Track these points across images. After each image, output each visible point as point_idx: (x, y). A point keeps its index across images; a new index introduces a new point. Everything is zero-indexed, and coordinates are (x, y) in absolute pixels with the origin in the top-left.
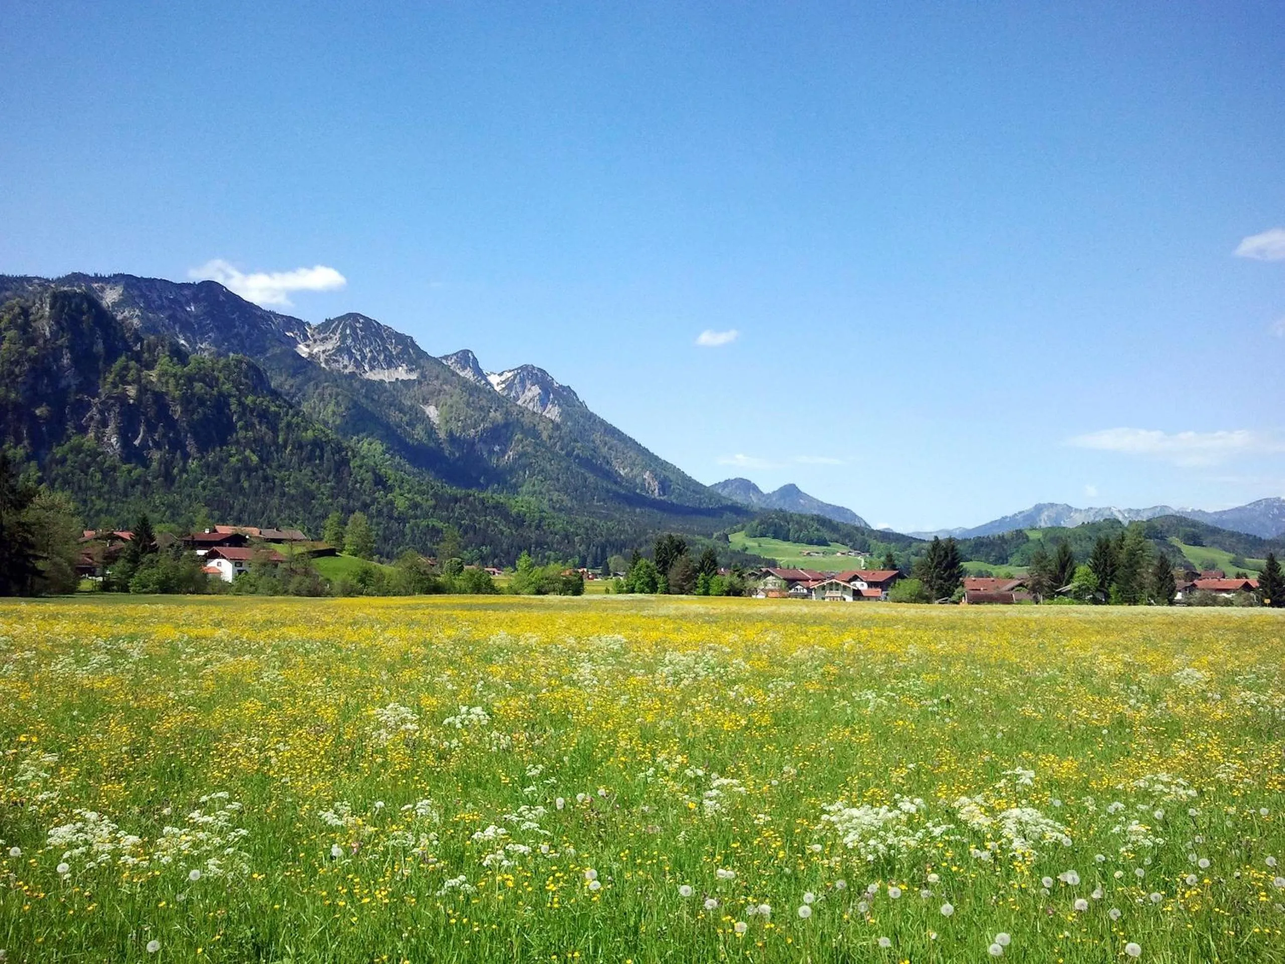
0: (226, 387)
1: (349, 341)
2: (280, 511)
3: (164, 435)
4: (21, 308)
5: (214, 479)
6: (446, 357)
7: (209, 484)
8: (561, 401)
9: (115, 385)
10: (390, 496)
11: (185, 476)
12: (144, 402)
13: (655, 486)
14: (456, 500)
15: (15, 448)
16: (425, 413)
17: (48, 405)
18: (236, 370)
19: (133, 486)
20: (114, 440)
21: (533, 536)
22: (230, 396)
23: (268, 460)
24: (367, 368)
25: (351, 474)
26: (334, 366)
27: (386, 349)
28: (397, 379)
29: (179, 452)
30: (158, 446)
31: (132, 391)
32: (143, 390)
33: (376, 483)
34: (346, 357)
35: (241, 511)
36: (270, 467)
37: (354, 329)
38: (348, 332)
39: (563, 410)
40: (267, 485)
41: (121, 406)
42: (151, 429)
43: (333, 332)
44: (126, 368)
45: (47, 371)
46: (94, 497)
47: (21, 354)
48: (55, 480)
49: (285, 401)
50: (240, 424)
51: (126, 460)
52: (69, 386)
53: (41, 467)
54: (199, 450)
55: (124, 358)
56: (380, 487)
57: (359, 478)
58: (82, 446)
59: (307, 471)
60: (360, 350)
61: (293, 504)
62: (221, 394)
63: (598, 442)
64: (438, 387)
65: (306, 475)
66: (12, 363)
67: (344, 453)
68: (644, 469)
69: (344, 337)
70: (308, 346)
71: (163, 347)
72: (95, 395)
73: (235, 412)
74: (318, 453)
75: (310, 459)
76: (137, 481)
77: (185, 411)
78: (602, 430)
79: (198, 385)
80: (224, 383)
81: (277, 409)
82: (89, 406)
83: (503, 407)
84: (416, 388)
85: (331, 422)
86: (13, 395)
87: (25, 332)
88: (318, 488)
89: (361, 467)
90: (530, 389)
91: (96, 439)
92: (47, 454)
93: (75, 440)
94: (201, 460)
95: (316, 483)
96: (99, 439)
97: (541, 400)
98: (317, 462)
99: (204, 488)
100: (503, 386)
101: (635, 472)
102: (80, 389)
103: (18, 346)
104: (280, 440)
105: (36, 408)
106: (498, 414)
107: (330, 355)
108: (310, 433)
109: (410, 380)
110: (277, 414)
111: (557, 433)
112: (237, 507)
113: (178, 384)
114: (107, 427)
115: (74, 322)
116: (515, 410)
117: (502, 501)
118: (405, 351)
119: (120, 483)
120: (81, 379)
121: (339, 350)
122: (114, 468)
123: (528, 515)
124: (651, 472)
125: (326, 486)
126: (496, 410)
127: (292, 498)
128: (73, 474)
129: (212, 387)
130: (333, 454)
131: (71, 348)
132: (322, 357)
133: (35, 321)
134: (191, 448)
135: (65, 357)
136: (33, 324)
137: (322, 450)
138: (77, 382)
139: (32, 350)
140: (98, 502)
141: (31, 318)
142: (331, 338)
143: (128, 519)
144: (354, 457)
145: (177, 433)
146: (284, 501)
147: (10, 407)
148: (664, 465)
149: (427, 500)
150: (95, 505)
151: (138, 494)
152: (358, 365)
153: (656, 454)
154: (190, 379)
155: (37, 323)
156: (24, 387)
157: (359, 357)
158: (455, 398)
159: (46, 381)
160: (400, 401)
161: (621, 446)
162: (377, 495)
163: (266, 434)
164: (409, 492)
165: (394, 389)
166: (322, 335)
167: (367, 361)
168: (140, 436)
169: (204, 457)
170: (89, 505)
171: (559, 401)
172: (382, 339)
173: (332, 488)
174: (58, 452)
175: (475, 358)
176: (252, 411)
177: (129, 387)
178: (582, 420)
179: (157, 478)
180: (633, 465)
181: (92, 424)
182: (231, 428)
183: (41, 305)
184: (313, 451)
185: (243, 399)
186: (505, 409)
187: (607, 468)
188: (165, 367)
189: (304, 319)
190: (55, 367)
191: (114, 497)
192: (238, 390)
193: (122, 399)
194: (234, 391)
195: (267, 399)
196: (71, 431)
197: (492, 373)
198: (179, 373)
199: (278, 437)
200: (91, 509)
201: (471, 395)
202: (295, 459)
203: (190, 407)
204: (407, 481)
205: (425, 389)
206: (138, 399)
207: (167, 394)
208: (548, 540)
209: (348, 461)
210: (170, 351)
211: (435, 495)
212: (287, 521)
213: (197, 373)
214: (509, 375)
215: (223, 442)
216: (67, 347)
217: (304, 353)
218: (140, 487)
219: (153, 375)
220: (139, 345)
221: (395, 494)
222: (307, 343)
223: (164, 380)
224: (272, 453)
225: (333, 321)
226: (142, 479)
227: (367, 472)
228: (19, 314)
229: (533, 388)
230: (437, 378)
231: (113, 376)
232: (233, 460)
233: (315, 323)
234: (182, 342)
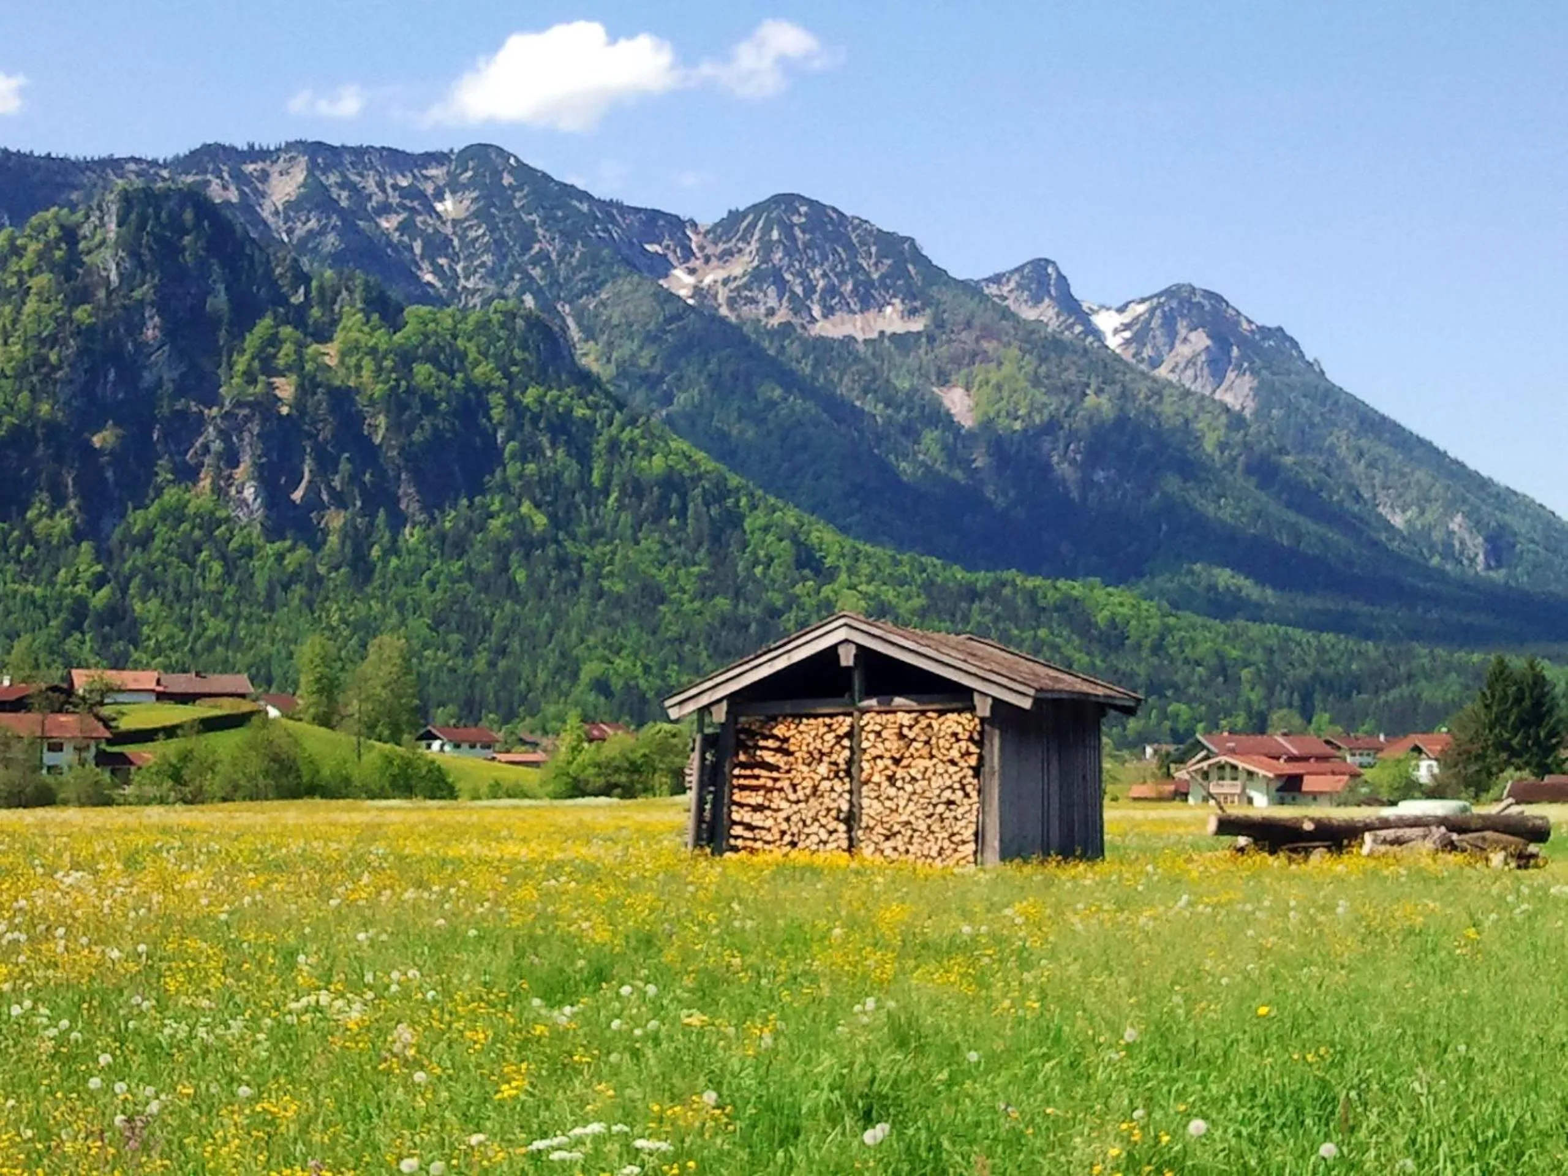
0: (479, 371)
1: (778, 256)
2: (587, 629)
3: (354, 478)
4: (62, 227)
5: (456, 567)
6: (997, 279)
7: (442, 577)
8: (1258, 363)
9: (250, 378)
10: (826, 591)
11: (394, 562)
12: (310, 410)
13: (1476, 546)
14: (972, 594)
15: (51, 516)
16: (941, 404)
17: (117, 424)
18: (502, 333)
19: (286, 588)
20: (249, 492)
21: (1142, 670)
22: (489, 388)
23: (569, 521)
24: (816, 311)
25: (746, 547)
26: (746, 310)
27: (857, 268)
28: (882, 333)
29: (382, 513)
30: (340, 501)
31: (286, 388)
32: (308, 386)
33: (800, 564)
34: (772, 291)
35: (506, 633)
36: (574, 538)
37: (788, 229)
38: (775, 235)
39: (1262, 382)
40: (565, 576)
41: (265, 420)
42: (326, 464)
43: (743, 239)
44: (274, 341)
45: (115, 355)
46: (204, 613)
47: (60, 322)
48: (129, 580)
49: (608, 395)
50: (512, 446)
51: (273, 533)
52: (159, 383)
53: (102, 554)
54: (425, 508)
55: (267, 321)
56: (807, 572)
57: (762, 553)
58: (185, 506)
59: (650, 542)
60: (802, 274)
61: (617, 614)
62: (470, 385)
63: (1342, 451)
64: (970, 345)
65: (649, 551)
66: (43, 342)
67: (730, 502)
68: (1451, 507)
69: (766, 248)
70: (692, 271)
71: (351, 292)
72: (212, 399)
73: (501, 423)
74: (675, 501)
75: (658, 517)
76: (295, 577)
77: (395, 427)
78: (1353, 425)
79: (422, 371)
80: (477, 364)
81: (588, 412)
82: (200, 422)
83: (1114, 382)
84: (922, 352)
85: (735, 432)
86: (45, 408)
87: (69, 276)
88: (674, 580)
89: (766, 529)
90: (1185, 340)
91: (212, 491)
92: (115, 525)
93: (171, 495)
94: (428, 527)
95: (670, 568)
96: (219, 491)
97: (1212, 362)
98: (673, 521)
99: (432, 585)
100: (1127, 334)
101: (1430, 517)
102: (181, 390)
103: (55, 305)
104: (596, 479)
105: (93, 435)
106: (1103, 399)
107: (738, 289)
108: (658, 460)
109: (909, 333)
110: (588, 424)
111: (1239, 436)
112: (498, 623)
113: (380, 369)
114: (237, 466)
115: (168, 250)
116: (1142, 388)
117: (1075, 593)
118: (899, 271)
119: (260, 583)
120: (183, 368)
121: (757, 277)
122: (248, 552)
123: (1133, 622)
124: (1466, 516)
125: (688, 574)
126: (1099, 391)
127: (619, 601)
128: (165, 567)
129: (452, 374)
130: (707, 505)
131: (162, 306)
132: (722, 295)
133: (89, 252)
134: (409, 500)
135: (150, 324)
136: (86, 259)
137: (683, 497)
138: (176, 374)
139: (81, 314)
140: (212, 622)
141: (82, 245)
142: (740, 251)
143: (270, 656)
144: (754, 507)
145: (380, 473)
146: (599, 609)
147: (39, 432)
148: (1505, 498)
149: (909, 598)
150: (205, 629)
151: (296, 601)
152: (799, 306)
153: (1484, 473)
154: (406, 359)
155: (93, 255)
156: (68, 390)
157: (799, 290)
158: (1007, 369)
159: (112, 375)
160: (888, 381)
161: (1397, 459)
162: (798, 589)
163: (565, 467)
164: (871, 580)
165: (874, 354)
166: (721, 247)
167: (816, 297)
168: (304, 484)
169: (433, 520)
170: (195, 628)
171: (1252, 363)
172: (849, 246)
173: (703, 577)
174: (138, 520)
175: (1062, 278)
176: (535, 419)
177: (278, 381)
178: (1305, 404)
179: (337, 568)
180: (1424, 501)
181: (207, 460)
182: (492, 456)
183: (101, 219)
184: (665, 498)
185: (517, 393)
186: (1118, 388)
187: (1356, 508)
188: (355, 335)
189: (684, 215)
190: (130, 346)
191: (245, 610)
192: (507, 375)
193: (267, 405)
194: (497, 379)
195: (569, 391)
196: (164, 475)
197: (1102, 307)
198: (383, 347)
199: (591, 470)
200: (198, 637)
201: (1043, 360)
202: (626, 518)
203: (406, 416)
204: (868, 556)
205: (943, 351)
206: (299, 404)
207: (357, 391)
208: (1177, 678)
209: (742, 518)
210: (365, 301)
211: (928, 586)
212: (600, 651)
213: (421, 344)
214: (1141, 308)
215: (476, 488)
216: (152, 304)
217: (684, 286)
218: (299, 589)
219: (330, 353)
220: (302, 290)
221: (836, 586)
222: (690, 265)
223: (352, 361)
224: (577, 508)
225: (744, 215)
226: (306, 573)
227: (781, 540)
228: (58, 240)
229: (1193, 336)
230: (968, 325)
231: (247, 356)
232: (495, 524)
233: (706, 221)
234: (429, 277)
